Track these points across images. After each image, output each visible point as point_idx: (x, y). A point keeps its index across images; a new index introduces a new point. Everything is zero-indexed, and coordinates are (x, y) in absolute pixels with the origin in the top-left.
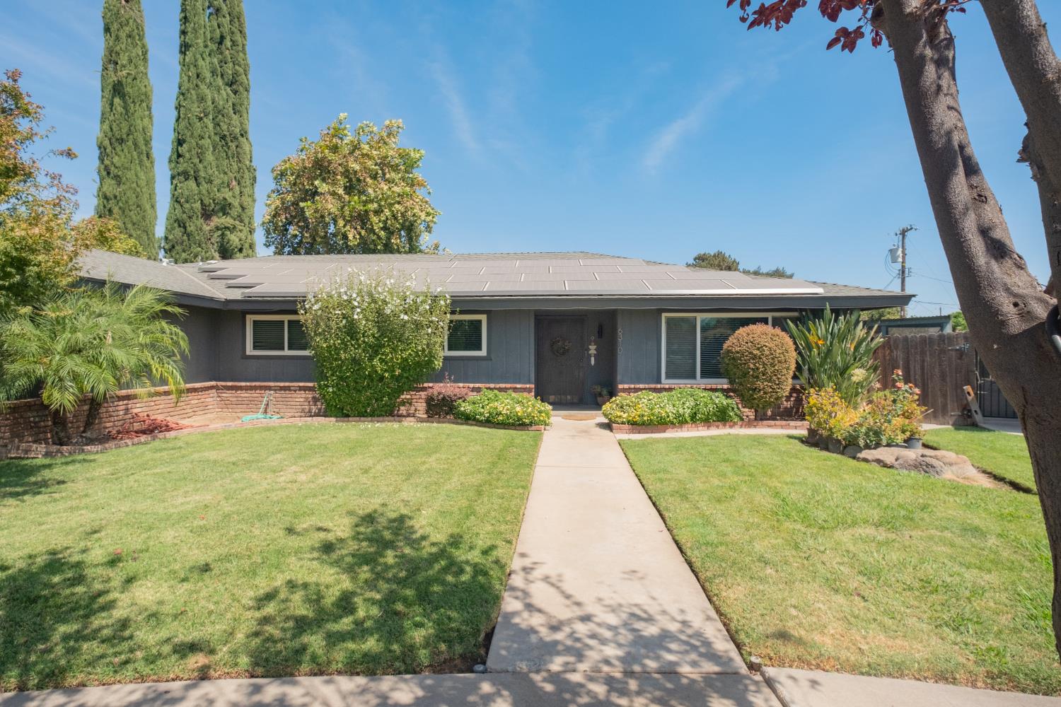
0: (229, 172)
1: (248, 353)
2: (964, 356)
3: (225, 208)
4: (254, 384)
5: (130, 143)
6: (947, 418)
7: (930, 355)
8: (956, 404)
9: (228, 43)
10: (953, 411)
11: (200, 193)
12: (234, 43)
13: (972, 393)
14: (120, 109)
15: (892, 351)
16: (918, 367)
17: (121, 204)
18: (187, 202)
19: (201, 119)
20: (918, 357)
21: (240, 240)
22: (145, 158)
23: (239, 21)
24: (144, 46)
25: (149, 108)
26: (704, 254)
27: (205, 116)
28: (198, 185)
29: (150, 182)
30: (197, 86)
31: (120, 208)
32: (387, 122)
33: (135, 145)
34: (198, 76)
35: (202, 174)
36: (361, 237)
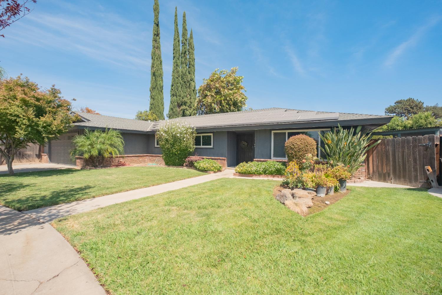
0: (187, 92)
1: (155, 146)
2: (428, 149)
3: (185, 103)
4: (156, 155)
5: (156, 89)
6: (417, 183)
7: (408, 148)
8: (423, 176)
9: (187, 53)
10: (421, 179)
11: (177, 100)
12: (189, 52)
13: (431, 170)
14: (154, 80)
15: (386, 147)
16: (400, 155)
17: (154, 106)
18: (173, 103)
19: (177, 78)
20: (401, 150)
21: (190, 113)
22: (160, 92)
23: (191, 45)
24: (161, 61)
25: (162, 78)
26: (401, 100)
27: (179, 77)
28: (177, 97)
29: (162, 99)
30: (177, 68)
31: (154, 107)
32: (232, 68)
33: (158, 89)
34: (177, 65)
35: (178, 94)
36: (220, 108)
